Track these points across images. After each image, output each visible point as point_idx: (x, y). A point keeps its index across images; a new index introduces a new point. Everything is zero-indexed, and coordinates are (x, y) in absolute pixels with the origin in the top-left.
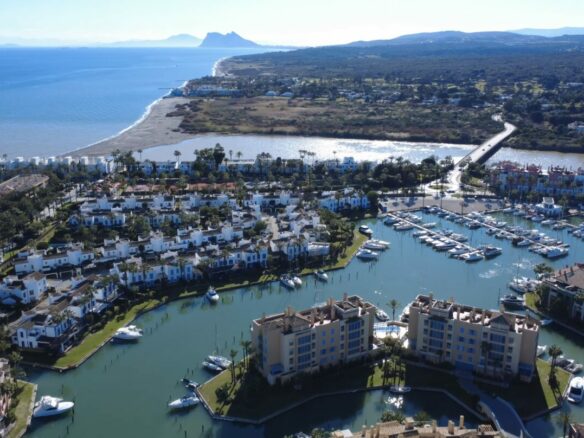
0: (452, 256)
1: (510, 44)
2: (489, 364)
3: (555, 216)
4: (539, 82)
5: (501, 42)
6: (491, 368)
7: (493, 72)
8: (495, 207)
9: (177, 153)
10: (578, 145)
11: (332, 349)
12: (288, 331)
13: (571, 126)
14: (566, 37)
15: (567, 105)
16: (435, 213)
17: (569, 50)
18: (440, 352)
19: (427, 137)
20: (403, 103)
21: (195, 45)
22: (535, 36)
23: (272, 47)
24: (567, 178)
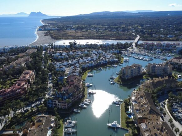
0: (144, 60)
1: (125, 15)
2: (164, 73)
3: (161, 53)
4: (139, 25)
5: (122, 14)
6: (164, 74)
7: (125, 23)
8: (146, 52)
9: (64, 43)
10: (157, 39)
11: (136, 73)
12: (129, 69)
13: (154, 35)
14: (139, 13)
15: (150, 31)
16: (134, 53)
17: (141, 17)
18: (154, 73)
19: (120, 38)
20: (107, 31)
21: (27, 16)
22: (131, 13)
23: (52, 16)
24: (161, 45)
